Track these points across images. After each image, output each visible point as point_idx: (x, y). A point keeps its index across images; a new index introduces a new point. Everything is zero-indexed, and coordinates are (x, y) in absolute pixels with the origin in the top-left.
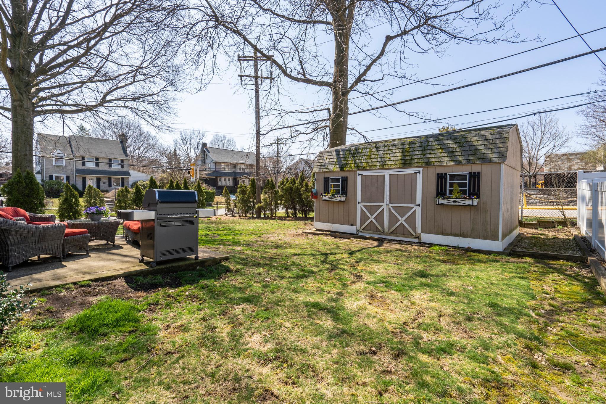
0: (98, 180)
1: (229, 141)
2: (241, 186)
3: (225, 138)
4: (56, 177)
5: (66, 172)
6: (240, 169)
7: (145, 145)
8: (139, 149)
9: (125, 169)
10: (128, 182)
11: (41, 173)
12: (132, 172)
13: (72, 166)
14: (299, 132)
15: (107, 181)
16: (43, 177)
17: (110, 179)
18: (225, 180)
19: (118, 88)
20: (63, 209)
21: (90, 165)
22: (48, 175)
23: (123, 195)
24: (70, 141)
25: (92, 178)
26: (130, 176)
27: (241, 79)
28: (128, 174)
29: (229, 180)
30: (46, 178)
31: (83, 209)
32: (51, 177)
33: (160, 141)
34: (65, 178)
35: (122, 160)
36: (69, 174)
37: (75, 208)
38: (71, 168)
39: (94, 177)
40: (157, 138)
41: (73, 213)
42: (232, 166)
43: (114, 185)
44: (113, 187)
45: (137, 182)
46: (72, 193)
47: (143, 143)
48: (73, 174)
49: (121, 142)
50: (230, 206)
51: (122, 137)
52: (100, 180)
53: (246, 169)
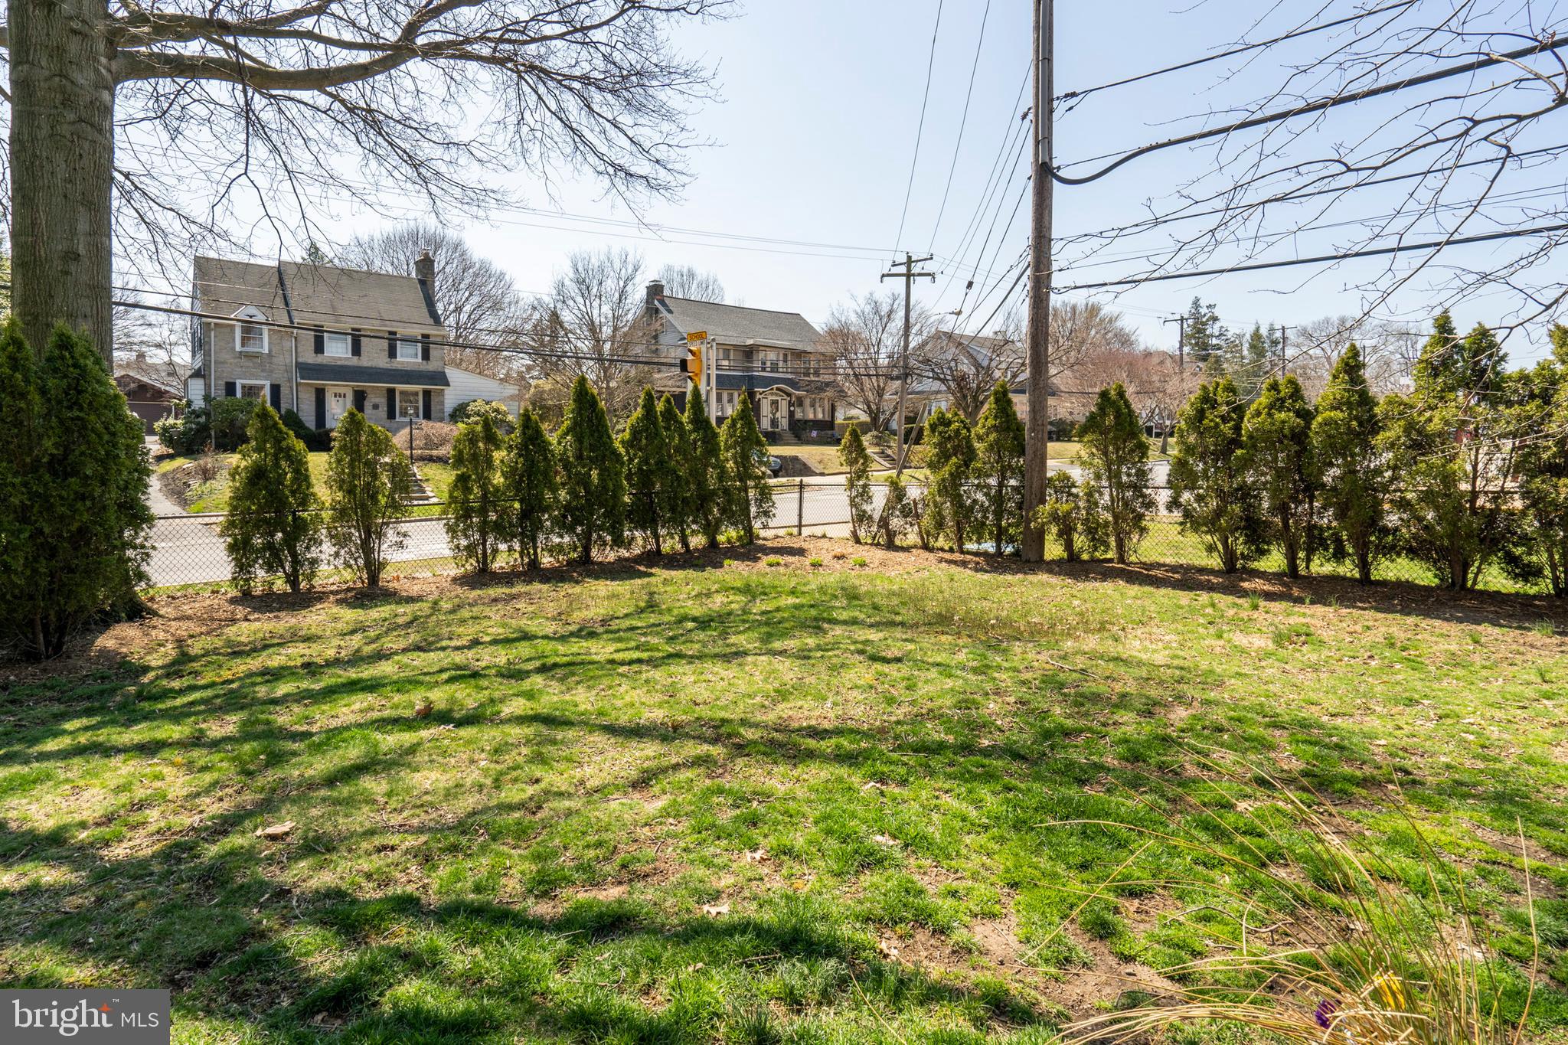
0: (360, 398)
1: (705, 283)
4: (243, 387)
5: (272, 371)
6: (764, 363)
7: (475, 300)
8: (458, 310)
9: (432, 366)
10: (442, 403)
11: (204, 377)
12: (451, 373)
13: (287, 356)
15: (383, 401)
16: (207, 386)
17: (391, 393)
18: (720, 399)
21: (337, 351)
22: (222, 383)
23: (474, 455)
24: (281, 279)
25: (342, 390)
26: (448, 385)
28: (441, 379)
30: (218, 393)
31: (326, 517)
32: (230, 388)
33: (515, 287)
34: (267, 392)
35: (426, 336)
36: (280, 378)
37: (294, 513)
38: (286, 360)
39: (347, 388)
40: (507, 277)
41: (284, 532)
42: (740, 356)
43: (404, 414)
44: (403, 419)
45: (468, 405)
46: (284, 444)
47: (471, 294)
48: (290, 380)
49: (422, 283)
50: (869, 499)
51: (426, 265)
52: (364, 398)
53: (781, 364)
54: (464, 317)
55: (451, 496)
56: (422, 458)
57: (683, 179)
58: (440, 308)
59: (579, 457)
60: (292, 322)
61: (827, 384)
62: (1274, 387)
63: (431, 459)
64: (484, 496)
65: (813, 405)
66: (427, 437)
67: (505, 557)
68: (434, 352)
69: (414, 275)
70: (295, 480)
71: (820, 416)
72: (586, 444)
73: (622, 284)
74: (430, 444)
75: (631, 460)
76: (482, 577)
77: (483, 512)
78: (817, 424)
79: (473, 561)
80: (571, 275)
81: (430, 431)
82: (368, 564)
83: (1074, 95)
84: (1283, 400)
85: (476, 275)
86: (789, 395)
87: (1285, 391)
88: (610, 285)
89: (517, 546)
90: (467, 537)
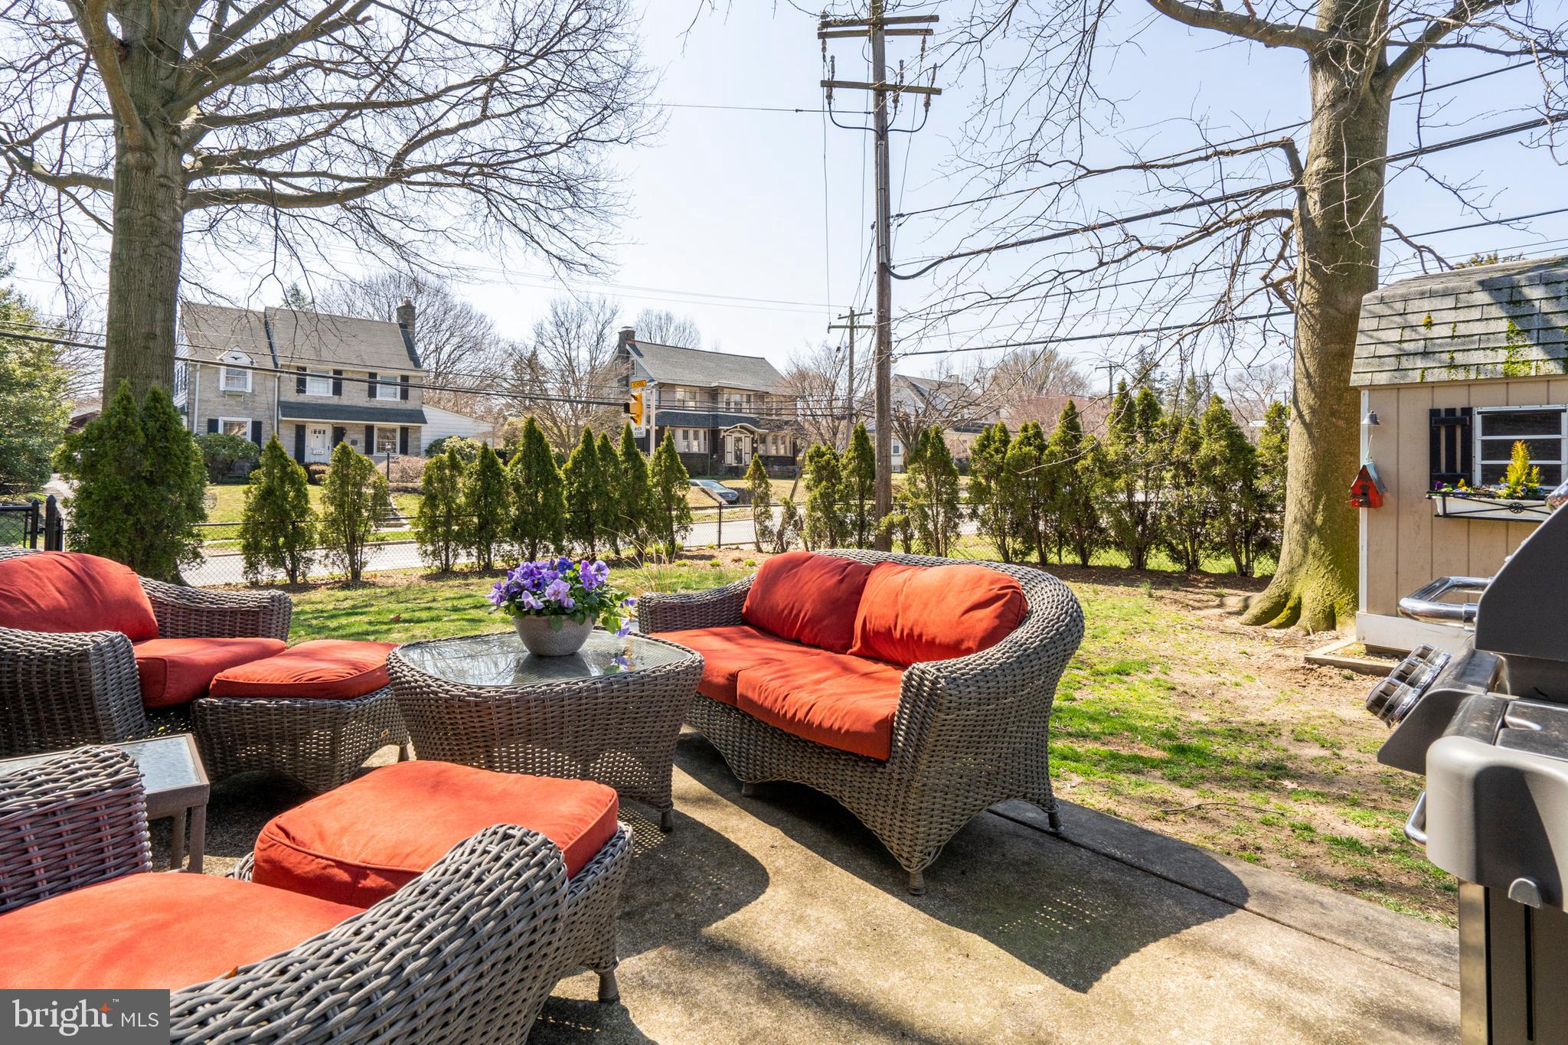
0: (339, 434)
1: (682, 329)
2: (819, 454)
3: (669, 319)
4: (225, 424)
5: (254, 409)
6: (728, 403)
7: (455, 341)
8: (438, 350)
9: (411, 404)
10: (419, 439)
11: (187, 414)
12: (428, 411)
13: (270, 395)
14: (1135, 245)
15: (361, 437)
16: (192, 423)
17: (369, 430)
18: (686, 436)
19: (438, 134)
20: (257, 524)
21: (319, 391)
22: (205, 420)
23: (441, 480)
24: (266, 323)
25: (321, 427)
26: (425, 422)
27: (829, 97)
28: (419, 417)
29: (696, 437)
30: (200, 428)
31: (320, 526)
32: (213, 425)
33: (495, 330)
34: (248, 429)
35: (405, 378)
36: (261, 415)
37: (293, 523)
38: (268, 398)
39: (327, 425)
40: (488, 320)
41: (286, 537)
42: (706, 397)
43: (382, 449)
44: (380, 455)
45: (443, 441)
46: (289, 469)
47: (452, 335)
48: (271, 418)
49: (403, 326)
50: (770, 517)
51: (407, 313)
52: (343, 435)
53: (745, 405)
54: (444, 355)
55: (421, 512)
56: (398, 490)
57: (613, 267)
58: (419, 350)
59: (528, 481)
60: (276, 365)
61: (787, 423)
62: (1025, 429)
63: (406, 490)
64: (449, 511)
65: (775, 442)
66: (403, 470)
67: (463, 560)
68: (412, 392)
69: (394, 319)
70: (297, 496)
71: (782, 452)
72: (534, 471)
73: (600, 327)
74: (405, 475)
75: (571, 484)
76: (446, 573)
77: (447, 524)
78: (779, 460)
79: (437, 563)
80: (552, 319)
81: (406, 465)
82: (352, 563)
83: (902, 215)
84: (1029, 439)
85: (457, 317)
86: (752, 432)
87: (1031, 432)
88: (588, 328)
89: (474, 551)
90: (433, 544)
